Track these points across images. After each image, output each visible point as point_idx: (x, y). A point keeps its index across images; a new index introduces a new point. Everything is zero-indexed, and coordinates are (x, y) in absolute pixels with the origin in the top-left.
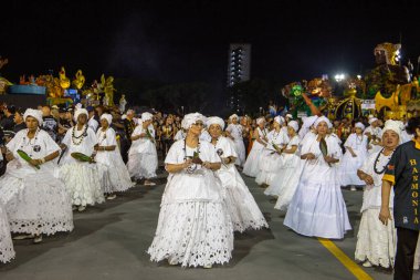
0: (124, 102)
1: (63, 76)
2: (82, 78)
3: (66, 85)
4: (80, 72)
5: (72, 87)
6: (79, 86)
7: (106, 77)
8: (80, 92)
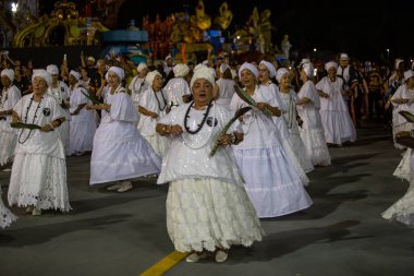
0: (287, 45)
1: (201, 13)
2: (228, 14)
3: (205, 25)
4: (225, 5)
5: (215, 26)
6: (224, 26)
7: (260, 12)
8: (224, 34)
